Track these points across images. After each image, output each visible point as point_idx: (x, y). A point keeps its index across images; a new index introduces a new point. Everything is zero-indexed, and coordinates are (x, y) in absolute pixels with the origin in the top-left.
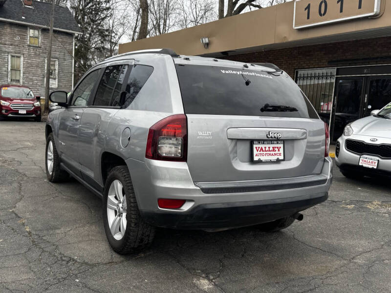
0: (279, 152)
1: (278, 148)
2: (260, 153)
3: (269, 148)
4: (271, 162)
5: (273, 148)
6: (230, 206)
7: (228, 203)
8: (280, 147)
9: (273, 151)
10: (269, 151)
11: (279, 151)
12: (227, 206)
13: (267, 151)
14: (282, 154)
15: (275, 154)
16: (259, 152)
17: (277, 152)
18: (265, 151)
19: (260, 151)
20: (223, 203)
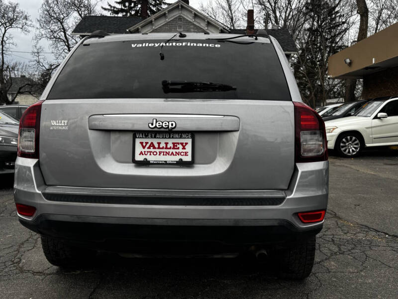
0: (184, 151)
1: (182, 144)
2: (149, 150)
3: (166, 144)
4: (165, 165)
5: (174, 144)
6: (80, 221)
7: (78, 217)
8: (186, 144)
9: (174, 148)
10: (166, 148)
11: (184, 148)
12: (76, 220)
13: (163, 148)
14: (190, 154)
15: (178, 154)
16: (146, 150)
17: (181, 150)
18: (159, 148)
19: (149, 148)
20: (72, 216)
